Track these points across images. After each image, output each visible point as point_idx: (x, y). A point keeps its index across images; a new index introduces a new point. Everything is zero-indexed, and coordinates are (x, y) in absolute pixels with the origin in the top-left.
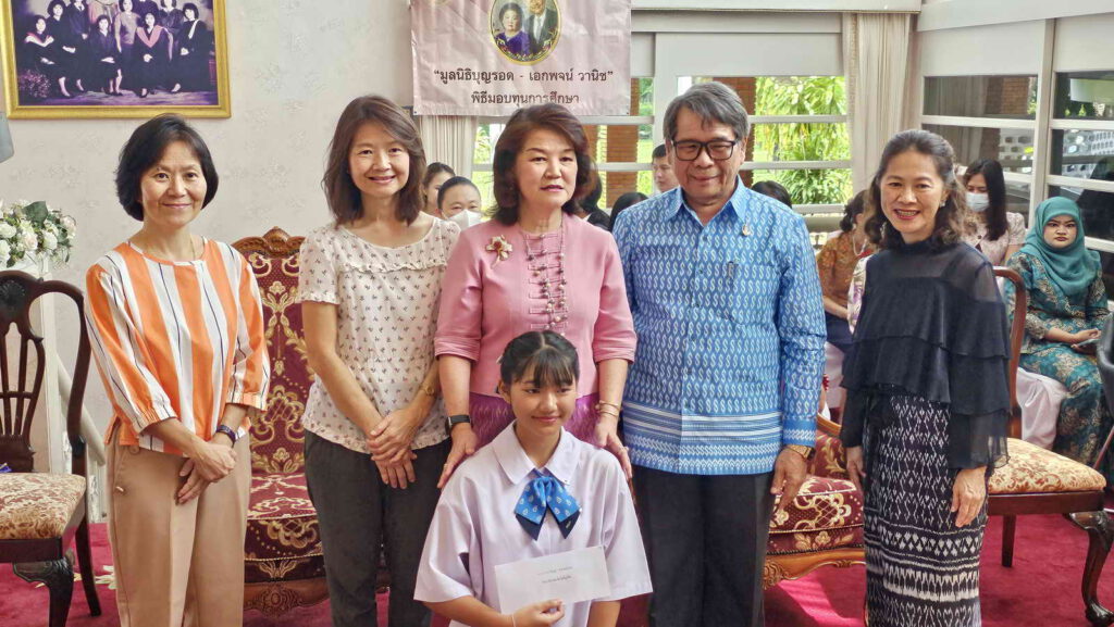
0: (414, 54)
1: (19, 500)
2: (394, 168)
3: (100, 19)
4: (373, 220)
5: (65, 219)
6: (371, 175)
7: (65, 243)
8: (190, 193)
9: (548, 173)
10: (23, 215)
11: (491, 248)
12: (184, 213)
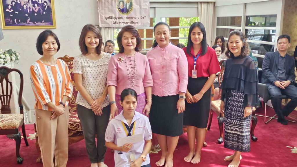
0: (99, 13)
1: (7, 120)
2: (96, 42)
3: (24, 5)
4: (90, 54)
5: (17, 53)
6: (90, 43)
7: (17, 59)
8: (54, 48)
9: (128, 42)
10: (7, 53)
11: (118, 60)
12: (53, 52)
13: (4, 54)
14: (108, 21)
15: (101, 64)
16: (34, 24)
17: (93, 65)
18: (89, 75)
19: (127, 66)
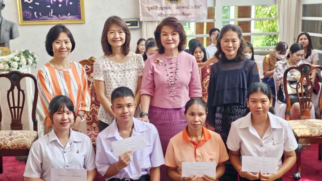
1: (17, 138)
2: (120, 38)
5: (35, 55)
6: (113, 40)
7: (35, 62)
8: (67, 48)
9: (168, 39)
10: (22, 54)
11: (156, 62)
12: (66, 54)
13: (19, 55)
14: (151, 12)
15: (128, 69)
16: (57, 18)
17: (118, 70)
18: (113, 82)
19: (166, 70)
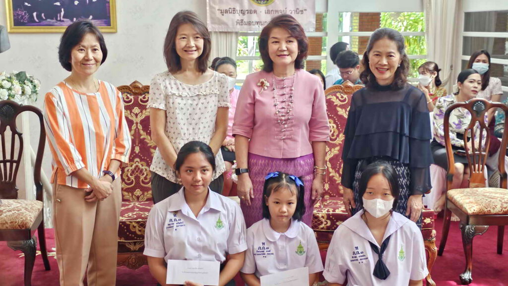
2: (196, 46)
5: (35, 80)
8: (95, 59)
11: (259, 84)
17: (188, 94)
19: (274, 98)
